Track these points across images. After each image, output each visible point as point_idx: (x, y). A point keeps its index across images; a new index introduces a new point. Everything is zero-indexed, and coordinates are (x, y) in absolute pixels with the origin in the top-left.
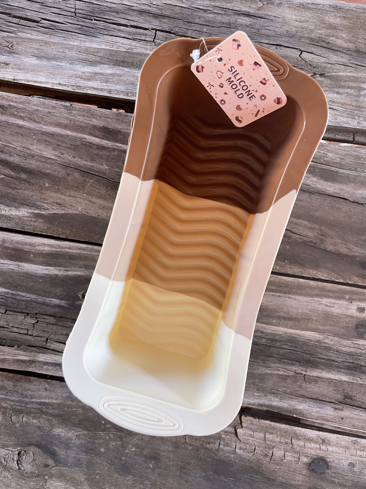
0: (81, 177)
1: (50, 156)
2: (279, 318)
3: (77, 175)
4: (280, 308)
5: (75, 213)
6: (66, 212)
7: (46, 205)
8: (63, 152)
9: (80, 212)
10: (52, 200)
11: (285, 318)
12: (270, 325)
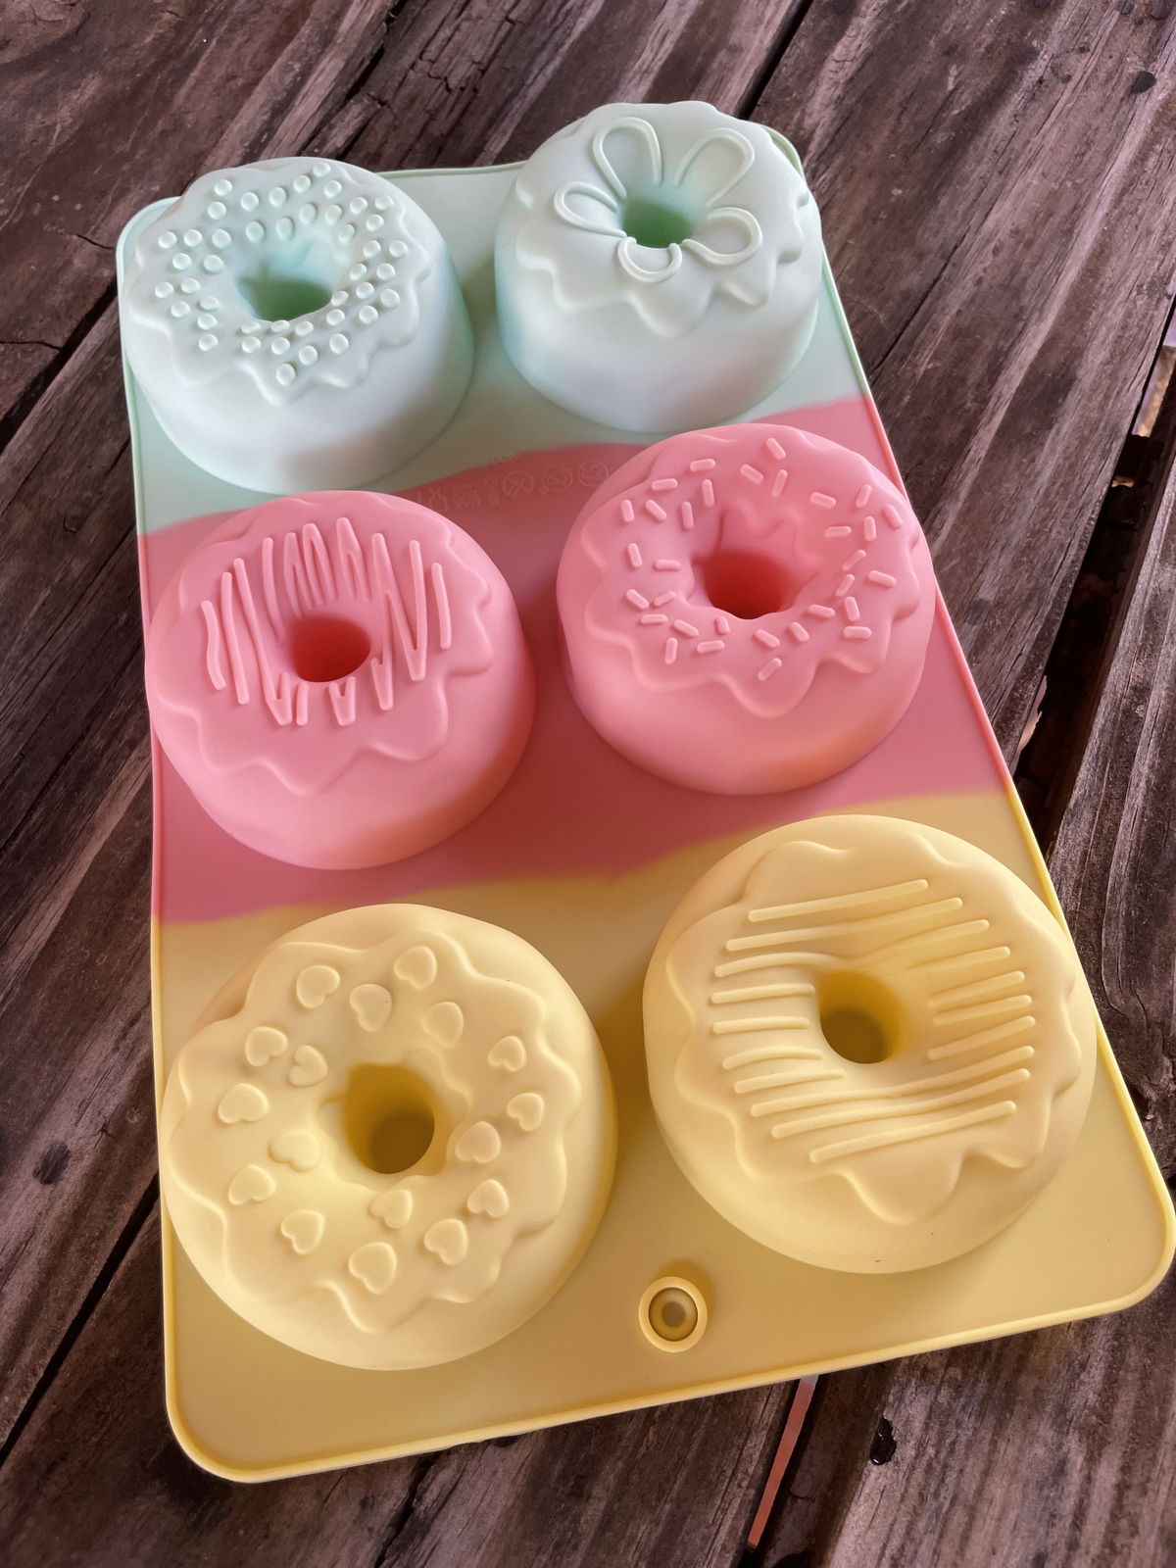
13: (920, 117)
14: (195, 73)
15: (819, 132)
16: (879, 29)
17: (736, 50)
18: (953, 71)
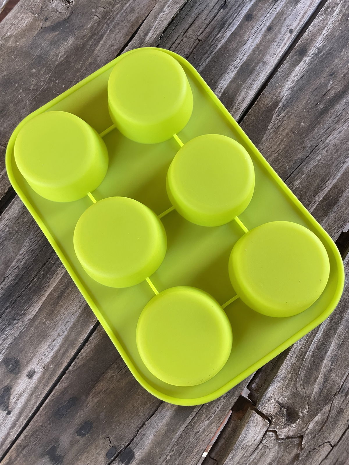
13: (317, 98)
14: (102, 42)
15: (284, 98)
16: (312, 63)
17: (265, 63)
18: (331, 82)
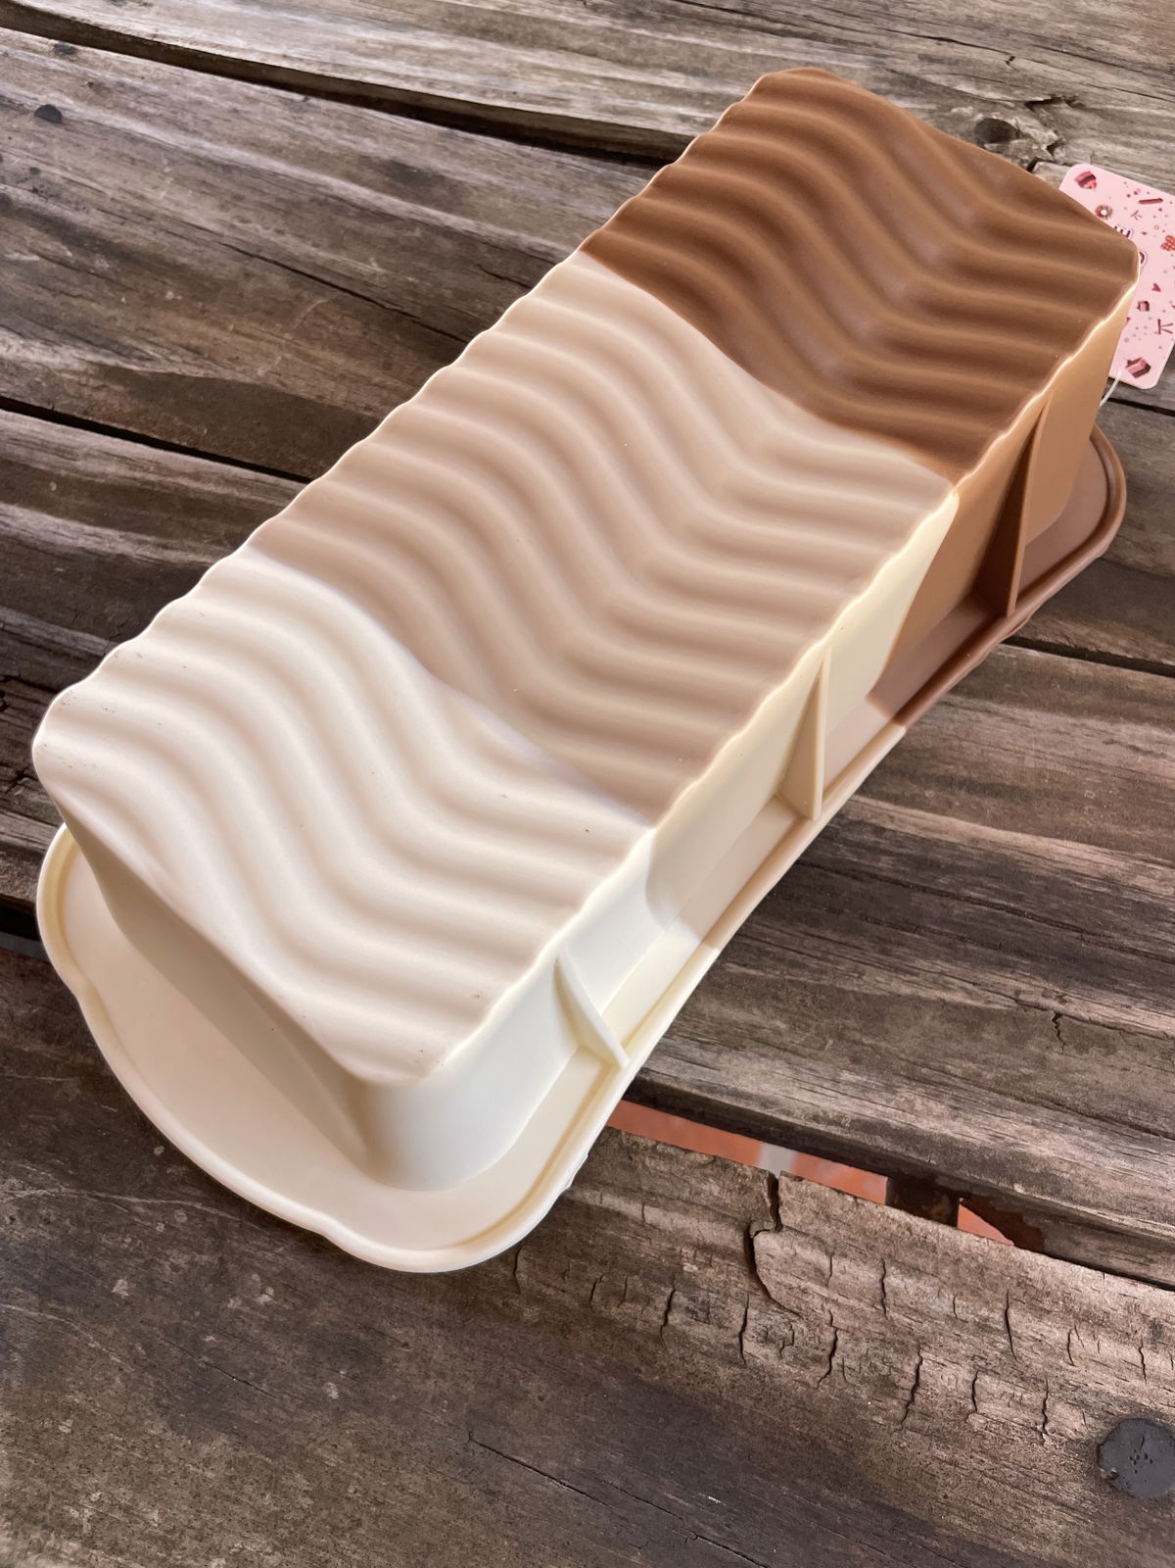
0: (287, 286)
1: (202, 222)
2: (948, 782)
3: (277, 280)
4: (951, 748)
5: (242, 380)
6: (211, 374)
7: (149, 350)
8: (248, 215)
9: (259, 379)
10: (173, 337)
11: (971, 786)
12: (914, 807)
